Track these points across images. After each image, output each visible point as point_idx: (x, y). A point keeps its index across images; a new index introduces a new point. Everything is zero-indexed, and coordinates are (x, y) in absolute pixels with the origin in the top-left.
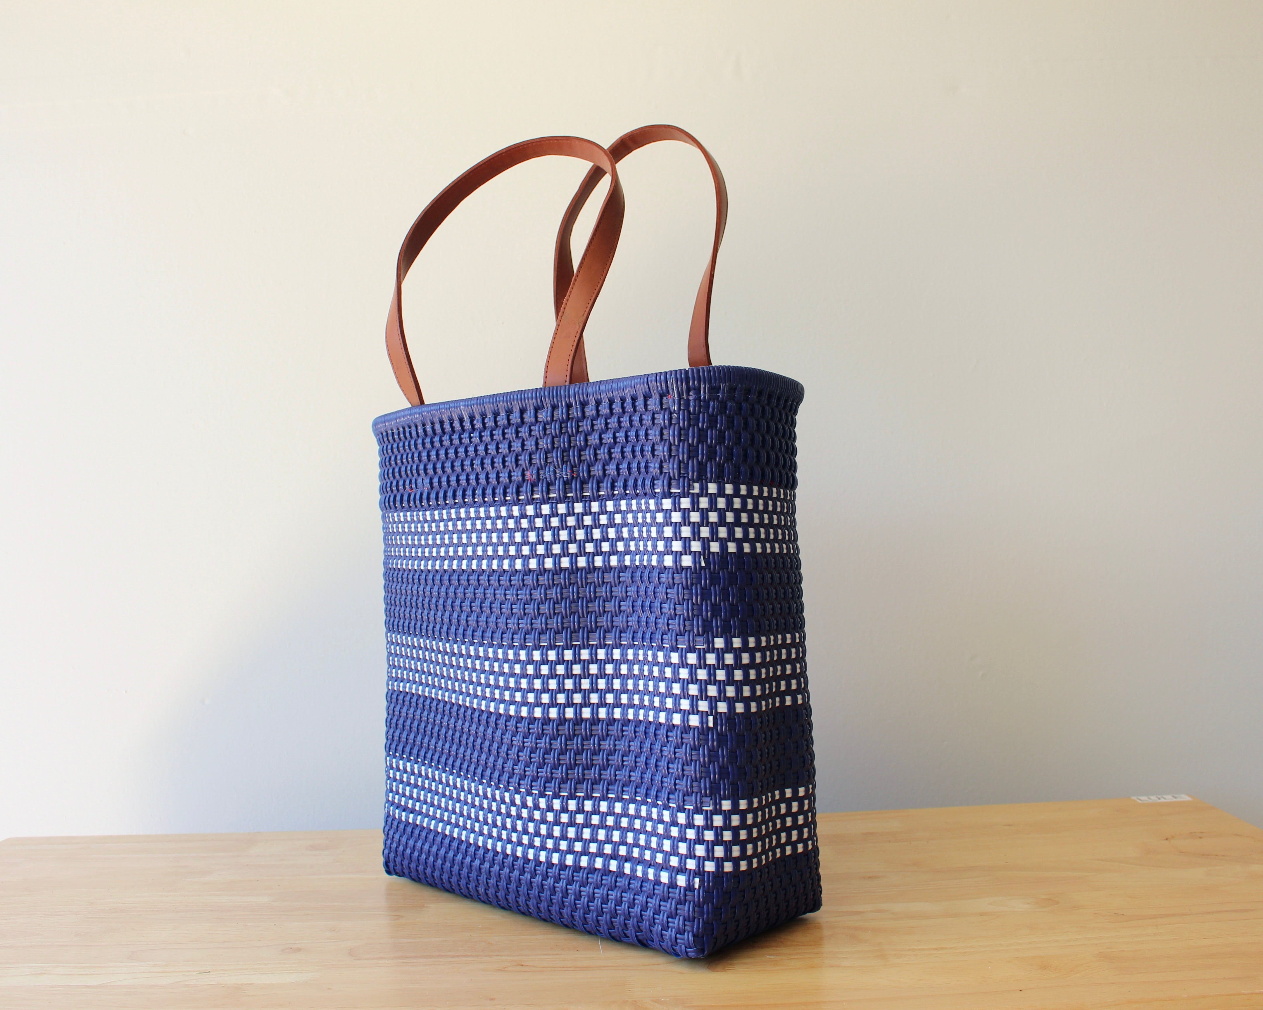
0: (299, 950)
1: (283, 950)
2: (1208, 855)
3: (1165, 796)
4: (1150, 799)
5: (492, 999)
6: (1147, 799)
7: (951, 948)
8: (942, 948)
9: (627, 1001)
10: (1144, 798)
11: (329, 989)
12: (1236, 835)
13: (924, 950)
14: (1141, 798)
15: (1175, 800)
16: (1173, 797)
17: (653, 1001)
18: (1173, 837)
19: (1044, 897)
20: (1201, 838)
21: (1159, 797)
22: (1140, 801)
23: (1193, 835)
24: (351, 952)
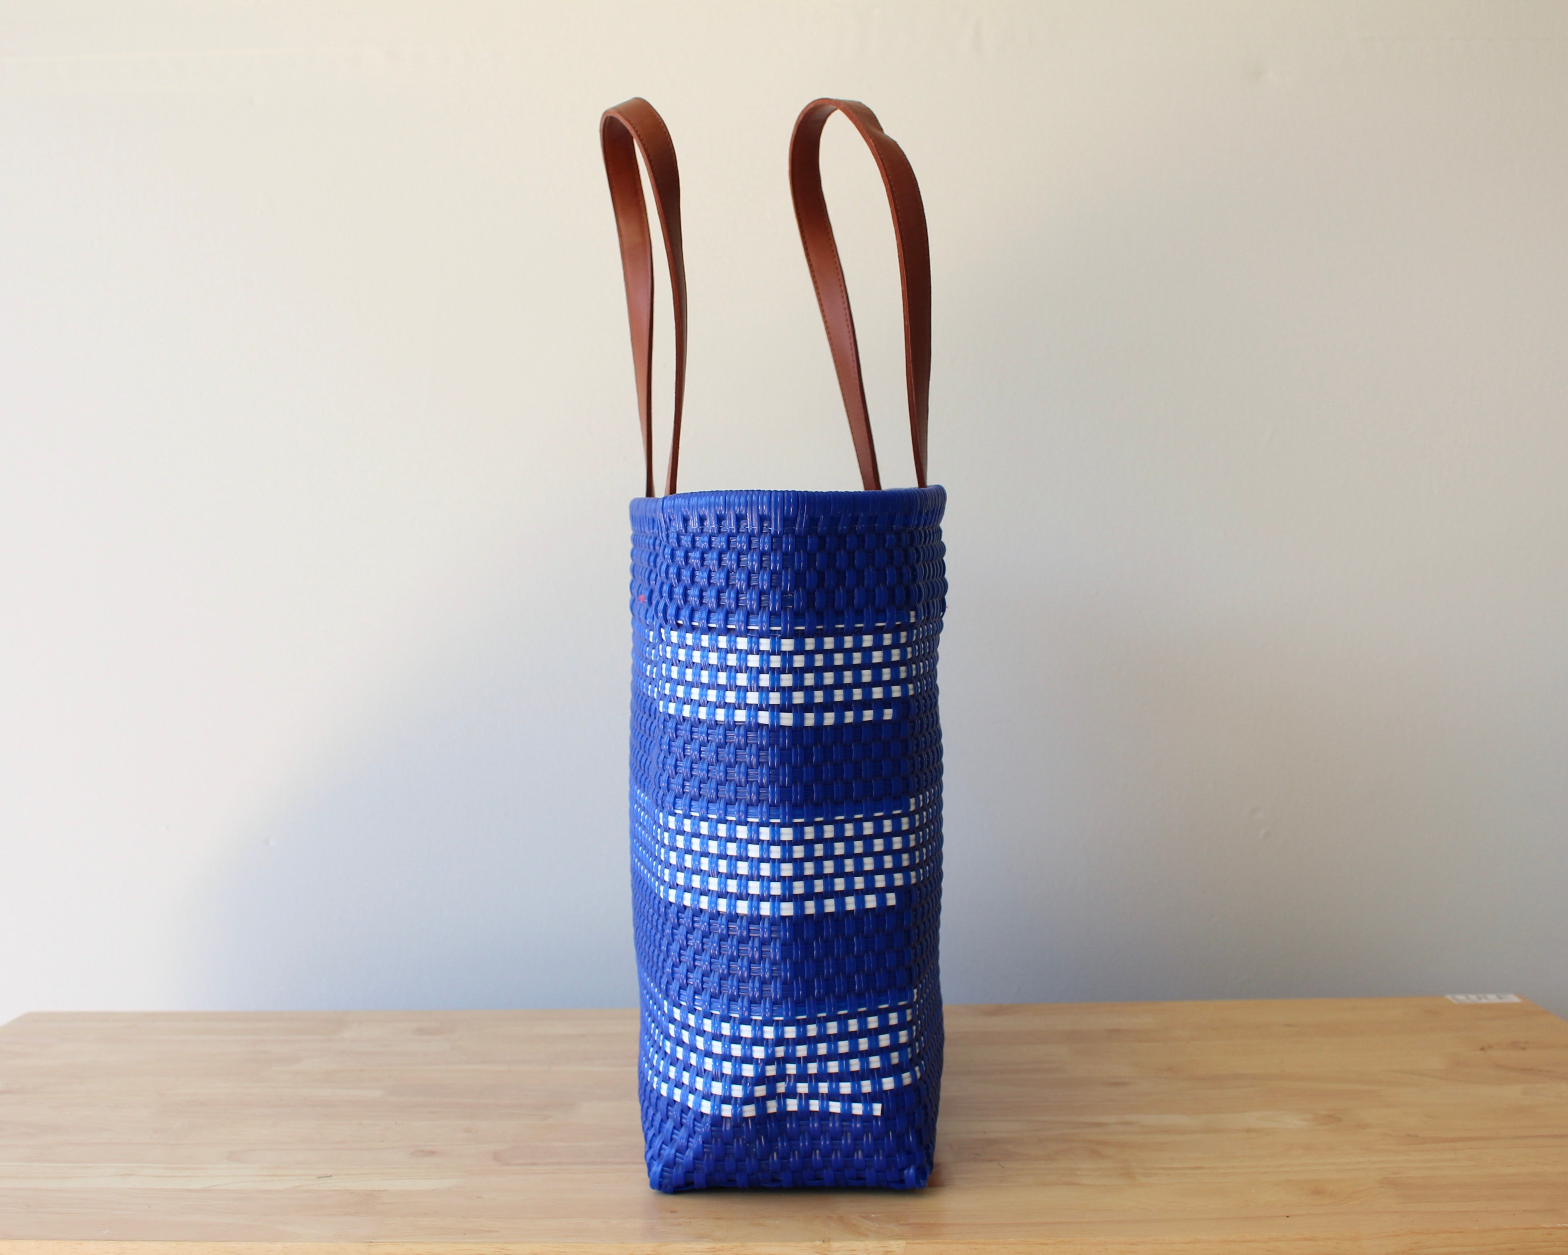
0: (432, 1153)
1: (413, 1153)
2: (1530, 1070)
3: (1487, 996)
4: (1468, 998)
5: (673, 1212)
6: (1465, 999)
7: (1210, 1168)
8: (1198, 1168)
9: (832, 1217)
10: (1461, 998)
11: (478, 1197)
13: (1177, 1168)
14: (1457, 997)
15: (1498, 1001)
16: (1498, 997)
18: (1490, 1047)
19: (1324, 1113)
20: (1524, 1049)
21: (1480, 996)
22: (1454, 1001)
23: (1515, 1045)
24: (496, 1157)
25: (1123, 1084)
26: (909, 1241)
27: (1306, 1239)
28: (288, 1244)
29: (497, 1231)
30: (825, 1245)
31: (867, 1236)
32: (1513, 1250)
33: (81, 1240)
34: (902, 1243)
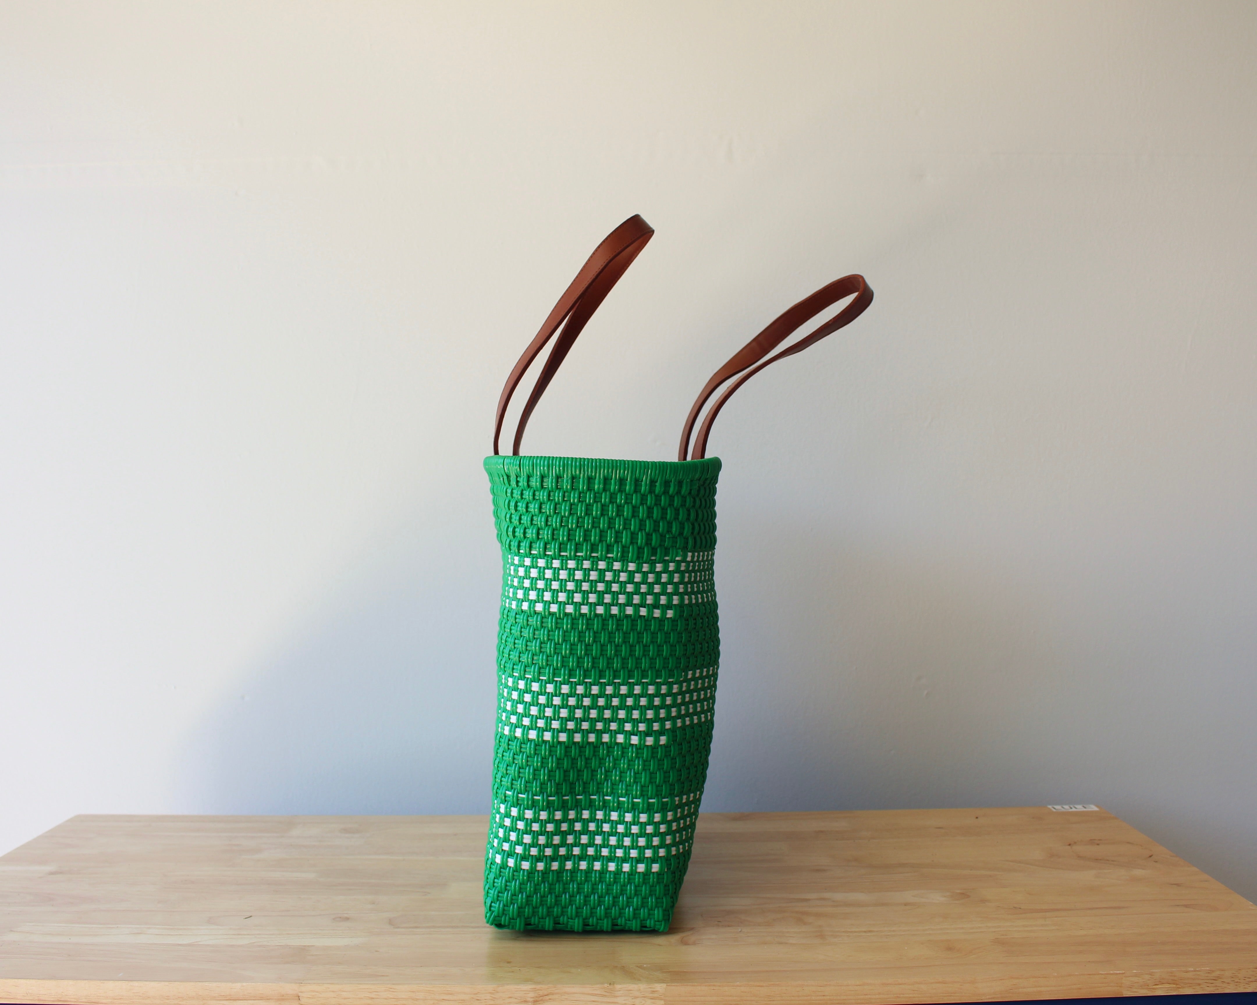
0: (347, 919)
1: (334, 919)
2: (1101, 860)
3: (1076, 806)
4: (1063, 808)
5: (509, 962)
6: (1061, 808)
7: (877, 931)
8: (870, 931)
9: (617, 966)
10: (1058, 807)
11: (376, 951)
12: (1128, 843)
13: (855, 932)
14: (1055, 807)
15: (1085, 810)
16: (1083, 807)
17: (637, 966)
18: (1075, 843)
19: (959, 891)
20: (1098, 844)
21: (1072, 806)
22: (1054, 810)
23: (1092, 842)
24: (391, 922)
25: (824, 870)
26: (668, 984)
27: (939, 982)
28: (244, 984)
29: (388, 976)
30: (611, 987)
31: (640, 980)
32: (1080, 989)
33: (104, 980)
34: (664, 985)
